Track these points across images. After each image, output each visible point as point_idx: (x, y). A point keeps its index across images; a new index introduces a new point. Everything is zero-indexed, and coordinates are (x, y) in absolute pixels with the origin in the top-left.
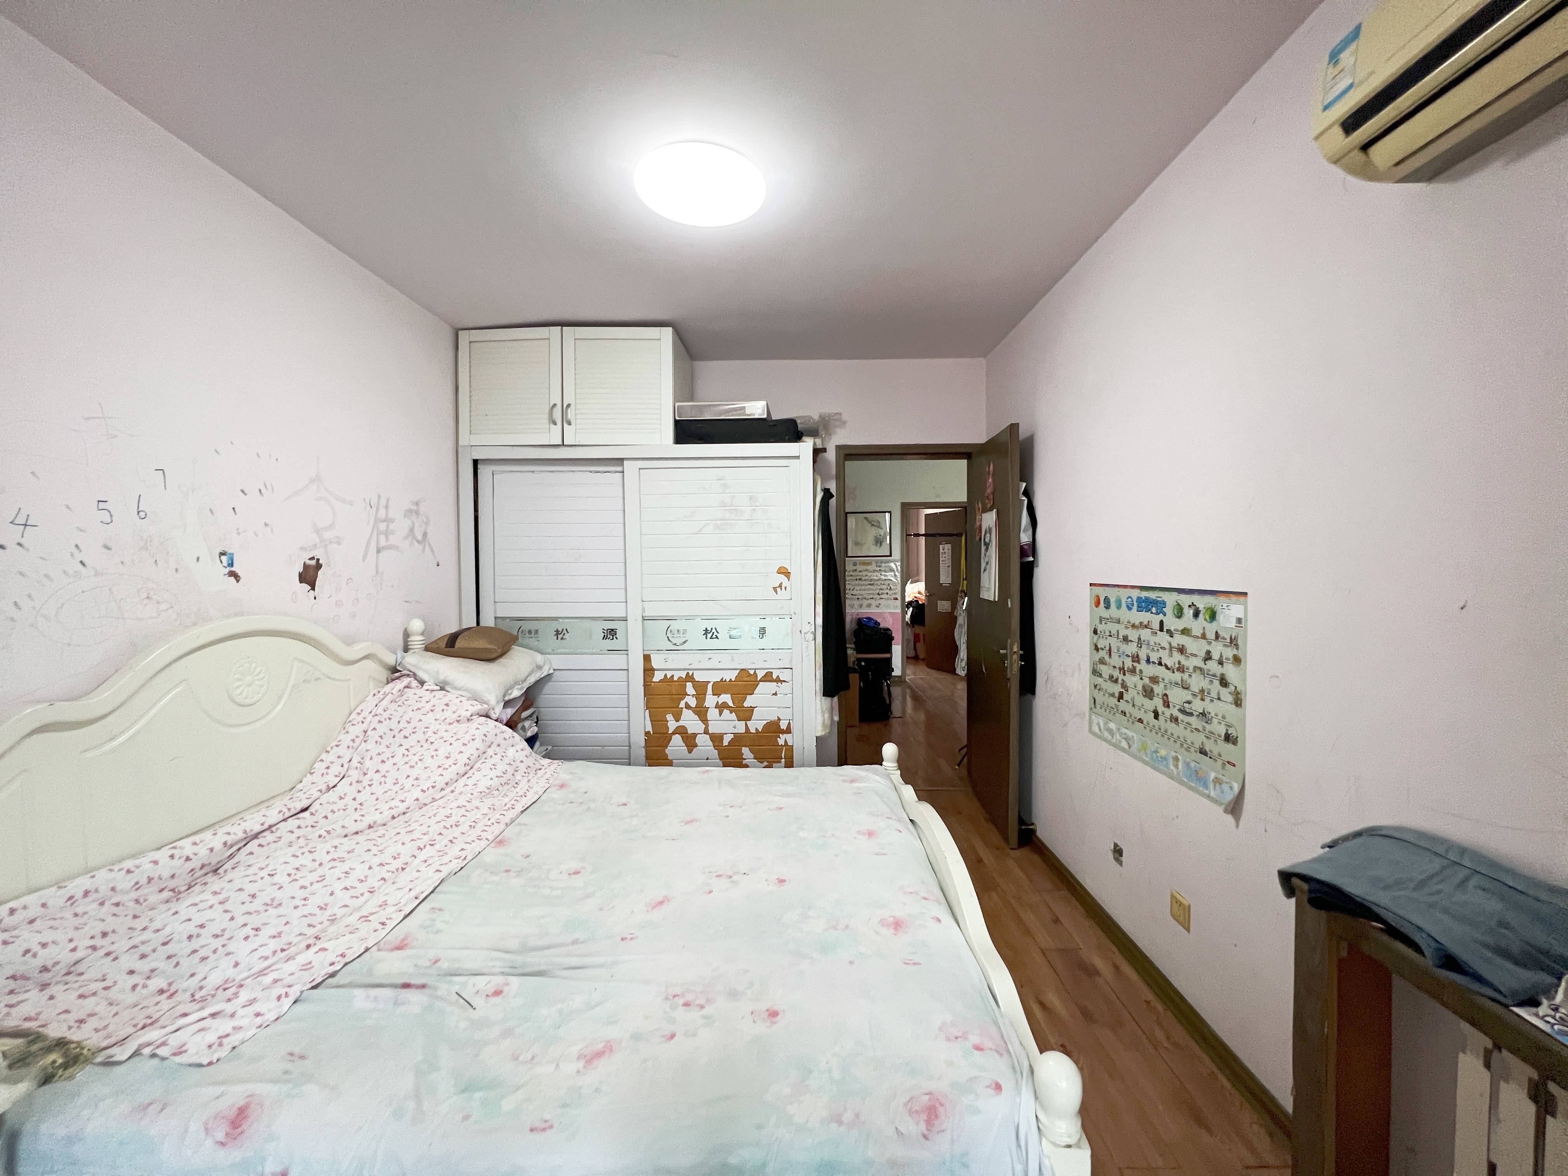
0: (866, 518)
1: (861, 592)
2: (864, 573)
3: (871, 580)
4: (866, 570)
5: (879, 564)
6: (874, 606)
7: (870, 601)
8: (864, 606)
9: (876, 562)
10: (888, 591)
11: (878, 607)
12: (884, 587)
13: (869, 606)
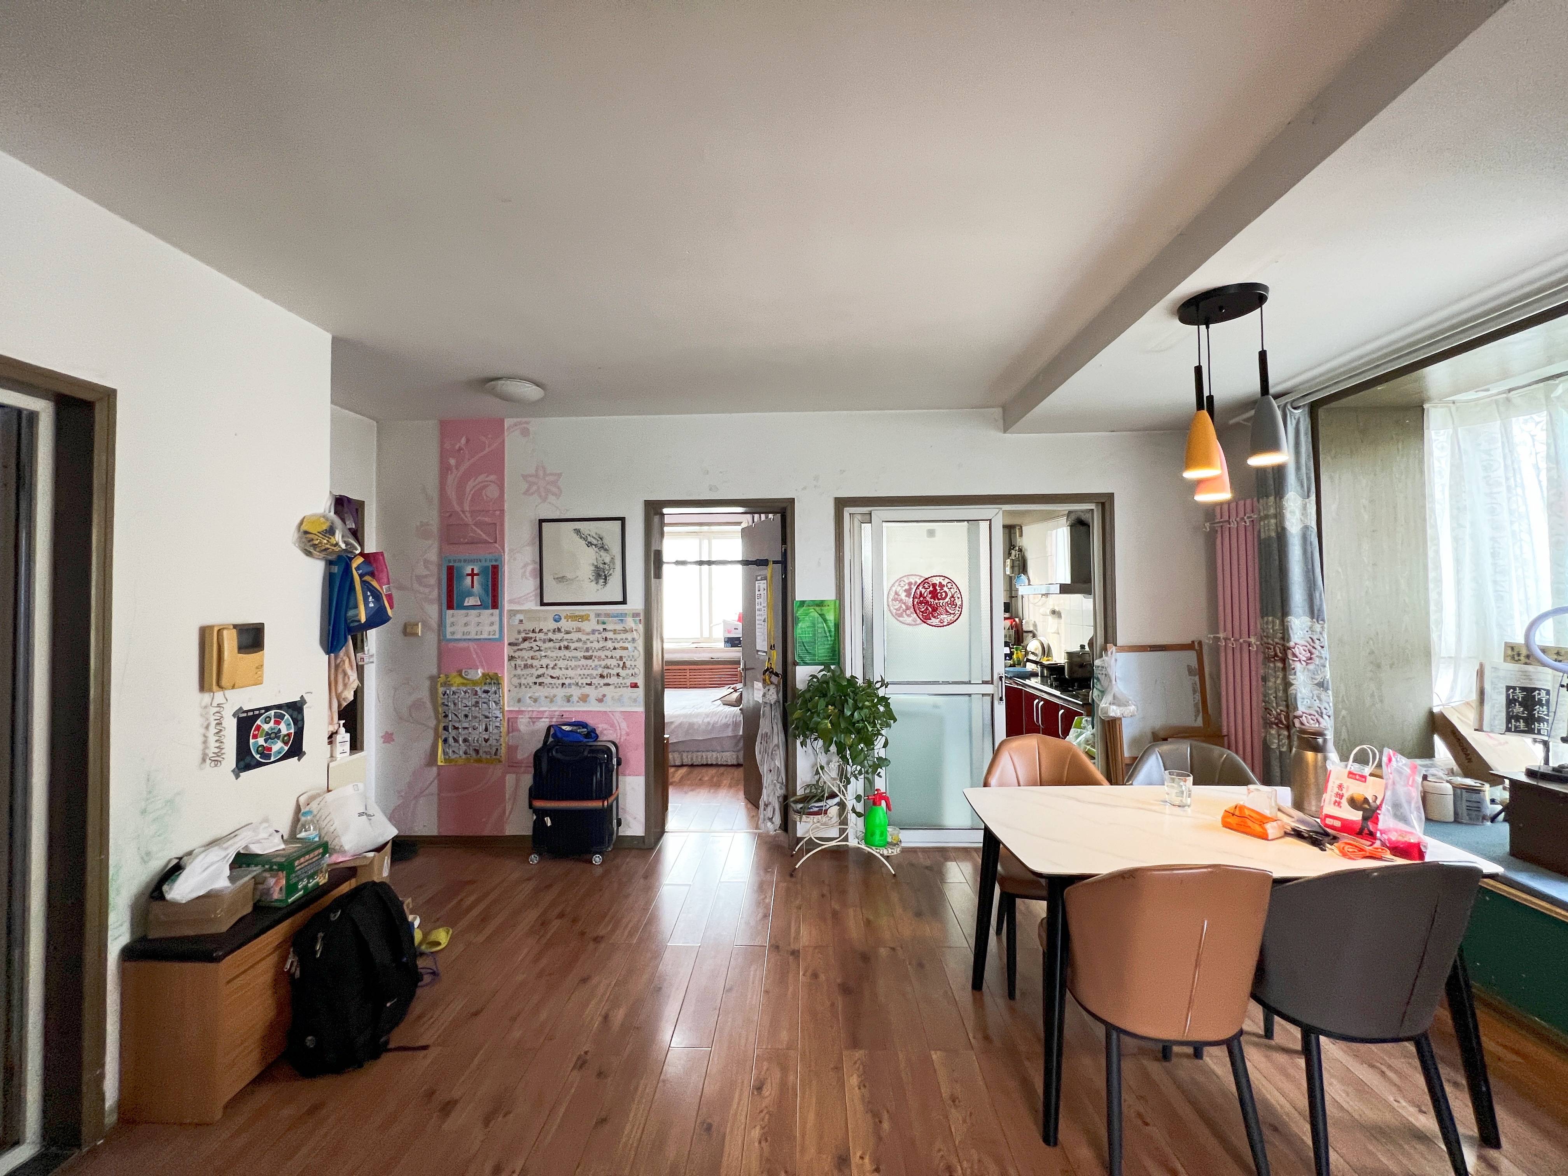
0: (577, 531)
1: (570, 673)
2: (574, 636)
3: (587, 650)
4: (579, 630)
5: (601, 619)
6: (592, 699)
7: (587, 690)
8: (575, 699)
9: (598, 615)
10: (620, 670)
11: (600, 701)
12: (613, 662)
13: (584, 698)
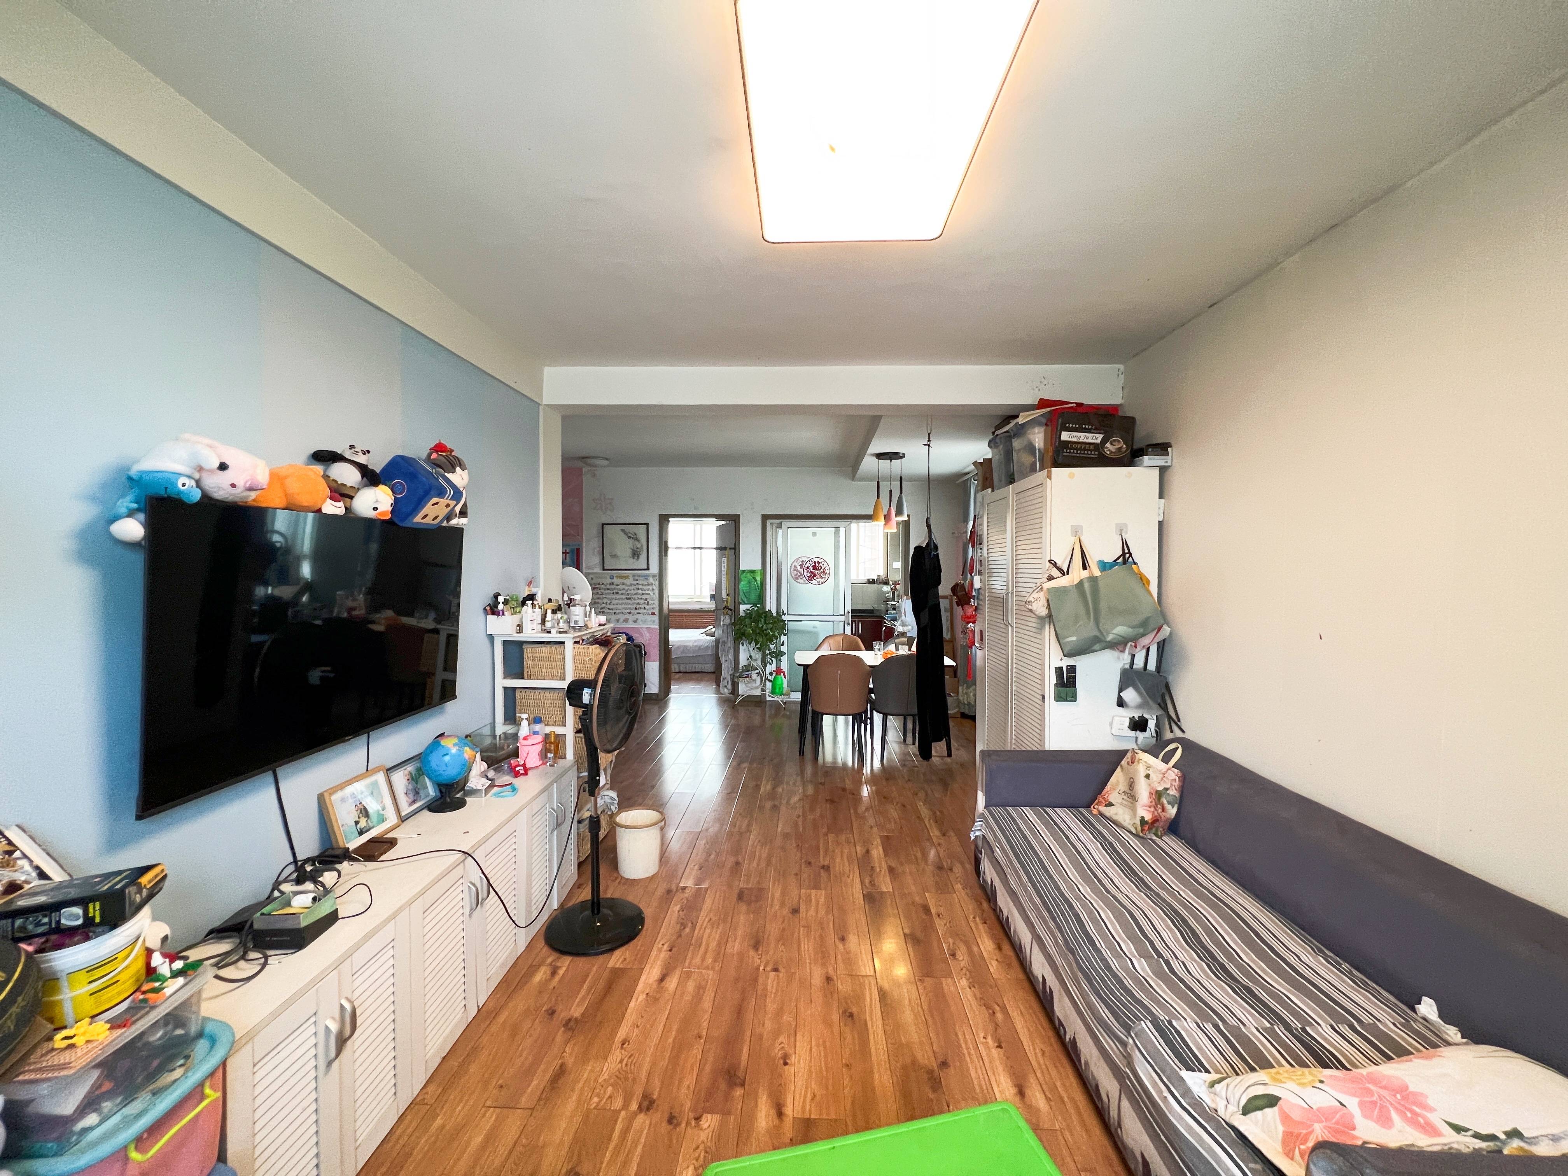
0: (623, 530)
1: (619, 607)
2: (621, 587)
3: (628, 594)
4: (623, 584)
5: (636, 578)
6: (630, 621)
7: (627, 616)
8: (621, 620)
9: (634, 576)
10: (646, 606)
11: (635, 622)
12: (642, 601)
13: (626, 621)
